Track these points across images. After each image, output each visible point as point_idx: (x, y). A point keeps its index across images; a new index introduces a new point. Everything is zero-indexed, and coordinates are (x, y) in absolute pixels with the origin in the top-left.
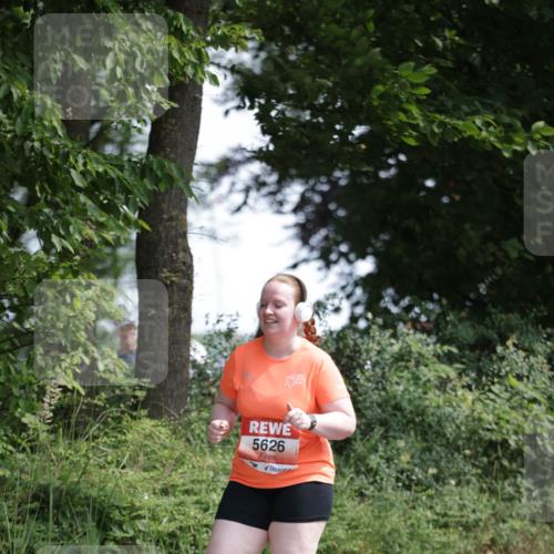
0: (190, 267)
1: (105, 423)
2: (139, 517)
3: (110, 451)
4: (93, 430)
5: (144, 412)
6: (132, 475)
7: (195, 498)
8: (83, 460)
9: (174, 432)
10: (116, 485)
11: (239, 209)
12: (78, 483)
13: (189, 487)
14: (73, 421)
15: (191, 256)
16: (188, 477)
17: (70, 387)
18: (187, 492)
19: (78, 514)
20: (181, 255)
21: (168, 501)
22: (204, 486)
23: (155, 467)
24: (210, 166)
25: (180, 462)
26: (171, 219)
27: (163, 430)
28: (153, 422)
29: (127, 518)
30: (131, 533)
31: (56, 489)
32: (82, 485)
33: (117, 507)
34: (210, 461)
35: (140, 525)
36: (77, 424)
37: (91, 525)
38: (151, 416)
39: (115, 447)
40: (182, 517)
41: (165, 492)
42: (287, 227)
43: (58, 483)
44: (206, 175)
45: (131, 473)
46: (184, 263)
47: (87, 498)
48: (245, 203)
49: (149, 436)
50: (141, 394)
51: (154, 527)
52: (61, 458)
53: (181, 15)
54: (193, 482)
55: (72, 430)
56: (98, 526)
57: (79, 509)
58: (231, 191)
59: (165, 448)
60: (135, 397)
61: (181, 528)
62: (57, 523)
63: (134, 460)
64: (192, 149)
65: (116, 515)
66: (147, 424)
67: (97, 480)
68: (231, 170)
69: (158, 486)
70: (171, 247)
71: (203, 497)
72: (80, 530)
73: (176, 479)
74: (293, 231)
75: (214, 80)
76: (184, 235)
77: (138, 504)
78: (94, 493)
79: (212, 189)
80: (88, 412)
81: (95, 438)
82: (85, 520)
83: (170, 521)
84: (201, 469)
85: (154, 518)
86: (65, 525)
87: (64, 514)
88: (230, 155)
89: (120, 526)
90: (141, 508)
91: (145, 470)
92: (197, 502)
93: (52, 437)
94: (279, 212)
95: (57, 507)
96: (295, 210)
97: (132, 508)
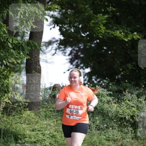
0: (40, 70)
1: (17, 112)
2: (26, 137)
3: (18, 119)
4: (14, 114)
5: (27, 109)
6: (24, 126)
7: (41, 132)
8: (11, 122)
9: (36, 115)
10: (20, 129)
11: (54, 55)
12: (9, 128)
13: (40, 129)
14: (8, 111)
15: (41, 67)
16: (39, 126)
17: (7, 102)
18: (39, 131)
19: (10, 136)
20: (38, 67)
21: (34, 133)
22: (44, 129)
23: (30, 124)
24: (46, 43)
25: (37, 122)
26: (35, 57)
27: (33, 114)
28: (30, 112)
29: (23, 138)
30: (24, 142)
31: (3, 129)
32: (11, 129)
33: (20, 134)
34: (45, 122)
35: (26, 139)
36: (9, 112)
37: (13, 139)
38: (29, 110)
39: (19, 118)
40: (37, 137)
41: (33, 131)
42: (67, 59)
43: (4, 128)
44: (45, 45)
45: (24, 125)
46: (39, 69)
47: (12, 132)
48: (55, 53)
49: (29, 115)
50: (27, 104)
51: (30, 140)
52: (5, 121)
53: (38, 2)
54: (41, 128)
55: (8, 113)
56: (15, 139)
57: (10, 135)
58: (51, 50)
59: (33, 119)
60: (25, 105)
61: (37, 140)
62: (3, 138)
63: (25, 122)
64: (41, 38)
65: (20, 137)
66: (28, 112)
67: (15, 127)
68: (52, 44)
69: (31, 129)
70: (35, 64)
71: (43, 132)
72: (10, 140)
73: (36, 127)
74: (69, 60)
75: (47, 20)
76: (39, 61)
77: (26, 134)
78: (14, 130)
79: (46, 49)
80: (12, 109)
81: (14, 116)
82: (11, 138)
83: (34, 138)
84: (43, 124)
85: (30, 138)
86: (6, 139)
87: (5, 136)
88: (51, 39)
89: (21, 139)
90: (26, 135)
91: (28, 125)
92: (42, 133)
93: (3, 115)
94: (65, 55)
95: (3, 134)
96: (69, 55)
97: (24, 135)
